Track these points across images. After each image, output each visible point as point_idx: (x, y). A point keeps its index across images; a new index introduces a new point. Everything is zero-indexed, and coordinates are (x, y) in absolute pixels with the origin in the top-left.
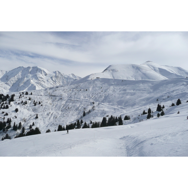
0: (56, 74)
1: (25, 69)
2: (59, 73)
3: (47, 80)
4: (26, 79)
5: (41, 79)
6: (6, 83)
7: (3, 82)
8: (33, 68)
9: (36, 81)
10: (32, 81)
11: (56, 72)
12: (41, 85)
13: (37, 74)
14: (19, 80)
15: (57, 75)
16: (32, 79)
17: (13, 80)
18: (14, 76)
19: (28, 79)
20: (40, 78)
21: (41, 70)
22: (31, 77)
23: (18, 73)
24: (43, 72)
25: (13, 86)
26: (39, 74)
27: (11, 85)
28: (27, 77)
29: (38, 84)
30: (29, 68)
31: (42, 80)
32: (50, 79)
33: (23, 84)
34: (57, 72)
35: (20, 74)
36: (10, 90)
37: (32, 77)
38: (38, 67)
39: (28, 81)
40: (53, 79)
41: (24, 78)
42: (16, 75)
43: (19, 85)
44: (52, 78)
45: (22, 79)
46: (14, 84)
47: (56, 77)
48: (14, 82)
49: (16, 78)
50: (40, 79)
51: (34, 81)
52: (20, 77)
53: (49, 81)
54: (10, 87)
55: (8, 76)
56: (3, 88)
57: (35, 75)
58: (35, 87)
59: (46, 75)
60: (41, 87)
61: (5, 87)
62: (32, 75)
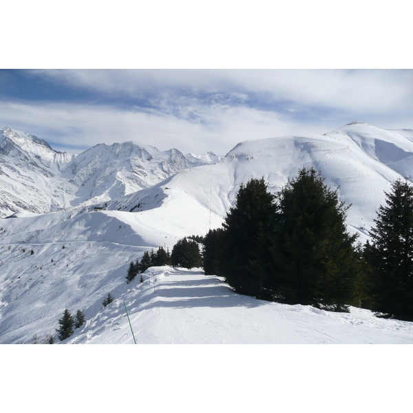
0: (171, 156)
1: (107, 148)
2: (178, 152)
3: (152, 171)
4: (108, 170)
5: (139, 169)
6: (71, 181)
7: (65, 179)
8: (125, 144)
9: (129, 174)
10: (119, 174)
11: (170, 151)
12: (137, 181)
13: (130, 158)
14: (96, 173)
15: (173, 158)
16: (121, 170)
17: (84, 172)
18: (87, 166)
19: (112, 169)
20: (137, 166)
21: (140, 150)
22: (120, 166)
23: (93, 157)
24: (143, 154)
25: (83, 185)
26: (136, 157)
27: (80, 184)
28: (110, 165)
29: (131, 181)
30: (115, 145)
31: (141, 172)
32: (158, 168)
33: (102, 182)
34: (173, 152)
35: (98, 159)
36: (77, 194)
37: (122, 164)
38: (134, 143)
39: (111, 174)
40: (164, 167)
41: (106, 167)
42: (91, 162)
43: (94, 184)
44: (161, 165)
45: (101, 169)
46: (85, 181)
47: (171, 162)
48: (87, 177)
49: (90, 168)
50: (137, 169)
51: (124, 174)
52: (98, 166)
53: (155, 172)
54: (77, 190)
55: (76, 166)
56: (64, 191)
57: (127, 161)
58: (123, 187)
59: (149, 160)
60: (137, 186)
61: (68, 189)
62: (122, 161)
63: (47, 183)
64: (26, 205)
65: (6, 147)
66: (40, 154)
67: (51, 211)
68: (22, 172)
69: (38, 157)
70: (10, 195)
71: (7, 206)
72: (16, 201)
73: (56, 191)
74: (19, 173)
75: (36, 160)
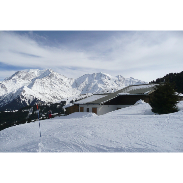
0: (119, 78)
1: (90, 75)
2: (122, 77)
3: (112, 84)
4: (93, 84)
5: (107, 84)
6: (77, 89)
8: (97, 74)
9: (103, 85)
11: (118, 76)
13: (102, 79)
14: (87, 86)
15: (120, 79)
16: (99, 84)
17: (82, 86)
18: (83, 83)
19: (95, 84)
21: (105, 76)
22: (97, 82)
23: (84, 79)
24: (106, 77)
26: (104, 79)
27: (81, 90)
28: (93, 82)
30: (94, 74)
31: (108, 84)
32: (114, 83)
33: (91, 89)
34: (119, 76)
35: (87, 80)
37: (98, 82)
38: (102, 73)
39: (95, 86)
40: (117, 83)
41: (91, 83)
42: (84, 81)
43: (88, 90)
44: (115, 82)
45: (89, 84)
46: (83, 89)
47: (119, 80)
48: (84, 87)
49: (84, 84)
50: (106, 84)
51: (101, 86)
52: (88, 83)
53: (113, 84)
55: (77, 83)
57: (100, 80)
59: (109, 80)
61: (77, 92)
62: (98, 80)
63: (68, 90)
64: (63, 98)
65: (51, 76)
66: (62, 79)
68: (59, 85)
69: (62, 80)
70: (58, 94)
71: (57, 98)
72: (60, 96)
73: (72, 93)
74: (58, 85)
75: (62, 81)
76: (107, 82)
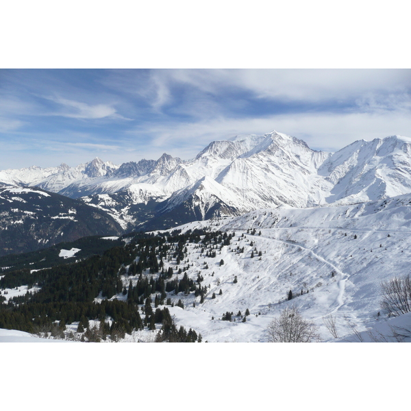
1: (366, 144)
4: (366, 167)
5: (403, 166)
6: (326, 179)
7: (321, 177)
8: (386, 140)
9: (390, 171)
10: (379, 171)
12: (400, 180)
13: (393, 154)
14: (353, 171)
16: (381, 167)
17: (341, 171)
18: (343, 163)
19: (371, 167)
20: (401, 163)
21: (405, 144)
22: (379, 163)
23: (351, 154)
24: (409, 149)
25: (339, 183)
26: (400, 152)
27: (336, 182)
28: (369, 163)
29: (392, 179)
30: (376, 141)
31: (405, 169)
33: (359, 180)
35: (355, 156)
36: (332, 191)
37: (382, 162)
38: (399, 137)
39: (369, 171)
41: (363, 164)
42: (347, 159)
43: (351, 181)
45: (358, 167)
46: (341, 179)
48: (343, 175)
49: (347, 166)
50: (401, 166)
51: (385, 172)
52: (355, 163)
54: (332, 187)
55: (332, 164)
56: (320, 188)
57: (389, 157)
58: (384, 186)
60: (400, 185)
61: (324, 187)
62: (382, 157)
63: (305, 181)
64: (286, 199)
65: (272, 148)
66: (299, 154)
67: (308, 207)
68: (284, 170)
69: (298, 156)
70: (275, 190)
71: (272, 200)
72: (279, 195)
73: (312, 188)
74: (282, 171)
75: (296, 159)
76: (404, 163)
